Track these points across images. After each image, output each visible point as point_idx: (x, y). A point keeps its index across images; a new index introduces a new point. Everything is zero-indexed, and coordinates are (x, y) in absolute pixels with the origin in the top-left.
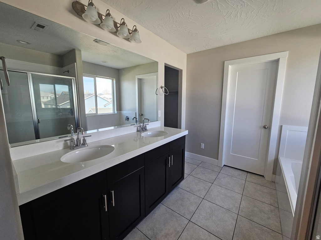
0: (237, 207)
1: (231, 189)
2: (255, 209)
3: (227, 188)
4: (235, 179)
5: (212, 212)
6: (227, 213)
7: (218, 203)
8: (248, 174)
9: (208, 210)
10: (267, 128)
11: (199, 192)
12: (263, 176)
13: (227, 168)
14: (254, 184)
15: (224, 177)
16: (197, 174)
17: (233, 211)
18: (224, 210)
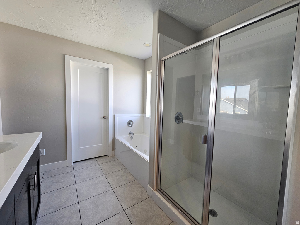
0: (108, 185)
1: (95, 177)
2: (118, 178)
3: (91, 178)
4: (91, 168)
5: (96, 205)
6: (106, 195)
7: (94, 195)
8: (97, 159)
9: (91, 207)
10: (106, 118)
11: (69, 201)
12: (107, 155)
13: (77, 163)
14: (106, 163)
15: (82, 172)
16: (49, 187)
17: (108, 189)
18: (103, 195)
